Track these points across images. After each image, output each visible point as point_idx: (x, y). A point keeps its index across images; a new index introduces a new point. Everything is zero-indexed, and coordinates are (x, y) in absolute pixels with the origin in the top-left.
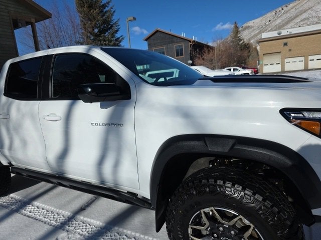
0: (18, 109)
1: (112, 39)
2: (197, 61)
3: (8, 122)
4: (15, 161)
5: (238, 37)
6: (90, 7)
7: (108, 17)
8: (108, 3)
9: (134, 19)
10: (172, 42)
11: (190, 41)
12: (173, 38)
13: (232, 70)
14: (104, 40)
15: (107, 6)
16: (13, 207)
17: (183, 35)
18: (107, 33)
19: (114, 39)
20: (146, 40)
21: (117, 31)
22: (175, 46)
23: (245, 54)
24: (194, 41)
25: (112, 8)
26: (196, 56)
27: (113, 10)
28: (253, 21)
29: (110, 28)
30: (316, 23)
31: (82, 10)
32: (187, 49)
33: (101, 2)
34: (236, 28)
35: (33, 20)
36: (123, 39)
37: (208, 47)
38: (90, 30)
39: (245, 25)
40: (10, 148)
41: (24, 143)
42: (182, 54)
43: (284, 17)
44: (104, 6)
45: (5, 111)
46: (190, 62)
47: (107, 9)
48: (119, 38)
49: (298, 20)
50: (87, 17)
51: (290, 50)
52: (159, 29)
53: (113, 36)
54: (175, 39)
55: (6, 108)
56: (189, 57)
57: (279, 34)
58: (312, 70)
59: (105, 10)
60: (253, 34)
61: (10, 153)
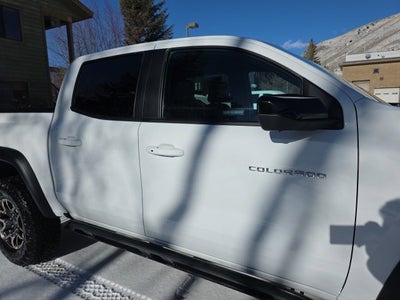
2: (262, 84)
3: (77, 152)
4: (79, 213)
5: (315, 58)
6: (138, 8)
7: (160, 23)
8: (161, 5)
9: (197, 26)
15: (158, 9)
16: (65, 282)
25: (165, 12)
26: (261, 79)
27: (166, 14)
28: (329, 41)
29: (161, 36)
31: (128, 11)
33: (152, 3)
34: (313, 46)
35: (70, 19)
38: (135, 37)
41: (102, 187)
43: (369, 38)
44: (155, 9)
45: (74, 134)
46: (254, 85)
47: (158, 12)
49: (387, 42)
50: (134, 21)
51: (382, 79)
55: (74, 130)
57: (368, 57)
59: (155, 14)
60: (329, 56)
61: (73, 200)
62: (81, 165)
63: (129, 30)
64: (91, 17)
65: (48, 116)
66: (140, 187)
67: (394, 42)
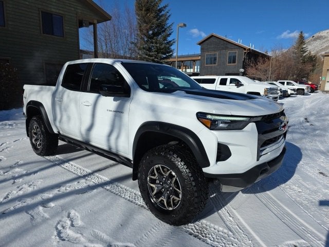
0: (68, 96)
1: (164, 42)
3: (61, 104)
4: (62, 131)
5: (302, 48)
6: (148, 10)
7: (163, 21)
8: (165, 7)
9: (185, 25)
10: (226, 48)
11: (245, 49)
12: (228, 44)
13: (286, 83)
14: (156, 43)
15: (163, 10)
17: (239, 42)
18: (160, 36)
19: (166, 42)
20: (200, 44)
21: (170, 34)
22: (228, 53)
23: (309, 67)
24: (250, 49)
25: (168, 12)
26: (249, 65)
27: (168, 14)
28: (327, 31)
29: (164, 31)
31: (140, 13)
32: (241, 57)
33: (159, 6)
34: (302, 38)
35: (95, 21)
36: (174, 42)
38: (145, 32)
39: (316, 35)
40: (60, 121)
42: (234, 62)
44: (160, 10)
45: (61, 96)
46: (242, 70)
47: (163, 13)
48: (170, 41)
50: (144, 20)
52: (214, 34)
53: (165, 39)
54: (229, 46)
55: (61, 94)
56: (242, 65)
59: (161, 14)
60: (325, 46)
61: (60, 124)
62: (63, 109)
63: (140, 27)
64: (110, 20)
65: (53, 88)
66: (80, 120)
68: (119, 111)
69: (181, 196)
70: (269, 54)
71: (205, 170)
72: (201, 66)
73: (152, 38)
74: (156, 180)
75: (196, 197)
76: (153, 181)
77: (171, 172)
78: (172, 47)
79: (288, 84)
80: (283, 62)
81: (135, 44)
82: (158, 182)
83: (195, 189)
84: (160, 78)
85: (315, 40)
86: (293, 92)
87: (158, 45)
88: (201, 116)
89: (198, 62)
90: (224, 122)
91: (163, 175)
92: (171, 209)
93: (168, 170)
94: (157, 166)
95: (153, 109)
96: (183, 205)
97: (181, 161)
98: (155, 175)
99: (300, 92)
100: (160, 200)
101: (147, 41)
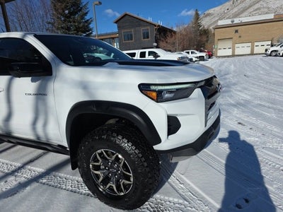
1: (82, 21)
2: (161, 44)
5: (198, 23)
9: (100, 3)
10: (140, 25)
11: (155, 26)
12: (140, 22)
13: (190, 53)
14: (74, 22)
17: (150, 20)
18: (77, 15)
19: (84, 21)
20: (116, 22)
21: (87, 13)
22: (142, 29)
23: (204, 39)
24: (159, 25)
26: (160, 40)
28: (213, 9)
29: (80, 10)
30: (266, 13)
34: (197, 15)
35: (3, 1)
36: (92, 21)
37: (171, 31)
38: (60, 11)
39: (206, 13)
42: (148, 37)
43: (240, 7)
46: (155, 44)
48: (88, 20)
49: (251, 9)
51: (240, 37)
52: (128, 13)
53: (82, 17)
54: (142, 23)
56: (154, 39)
57: (232, 22)
58: (257, 54)
60: (213, 20)
63: (55, 6)
67: (256, 10)
68: (41, 94)
69: (132, 180)
70: (175, 29)
71: (156, 147)
72: (120, 43)
73: (69, 17)
74: (100, 166)
75: (150, 178)
76: (97, 168)
77: (117, 156)
78: (91, 26)
79: (192, 53)
80: (186, 35)
81: (53, 24)
82: (102, 167)
83: (148, 169)
84: (85, 55)
85: (206, 16)
86: (196, 59)
87: (76, 24)
88: (144, 88)
89: (116, 39)
90: (170, 92)
91: (108, 160)
92: (122, 194)
93: (113, 154)
94: (99, 151)
95: (84, 86)
96: (136, 188)
97: (128, 142)
98: (98, 161)
99: (201, 58)
100: (108, 186)
101: (65, 20)
